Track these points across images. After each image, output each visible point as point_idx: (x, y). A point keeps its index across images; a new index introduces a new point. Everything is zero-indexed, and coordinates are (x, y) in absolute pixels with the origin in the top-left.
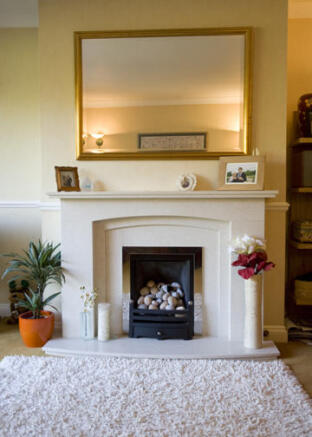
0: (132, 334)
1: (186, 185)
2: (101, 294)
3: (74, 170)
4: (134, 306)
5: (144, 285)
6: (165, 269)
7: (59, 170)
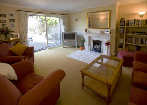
0: (93, 50)
1: (100, 32)
2: (89, 45)
3: (87, 30)
4: (93, 47)
5: (95, 45)
6: (98, 43)
7: (85, 30)
